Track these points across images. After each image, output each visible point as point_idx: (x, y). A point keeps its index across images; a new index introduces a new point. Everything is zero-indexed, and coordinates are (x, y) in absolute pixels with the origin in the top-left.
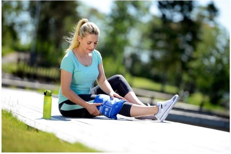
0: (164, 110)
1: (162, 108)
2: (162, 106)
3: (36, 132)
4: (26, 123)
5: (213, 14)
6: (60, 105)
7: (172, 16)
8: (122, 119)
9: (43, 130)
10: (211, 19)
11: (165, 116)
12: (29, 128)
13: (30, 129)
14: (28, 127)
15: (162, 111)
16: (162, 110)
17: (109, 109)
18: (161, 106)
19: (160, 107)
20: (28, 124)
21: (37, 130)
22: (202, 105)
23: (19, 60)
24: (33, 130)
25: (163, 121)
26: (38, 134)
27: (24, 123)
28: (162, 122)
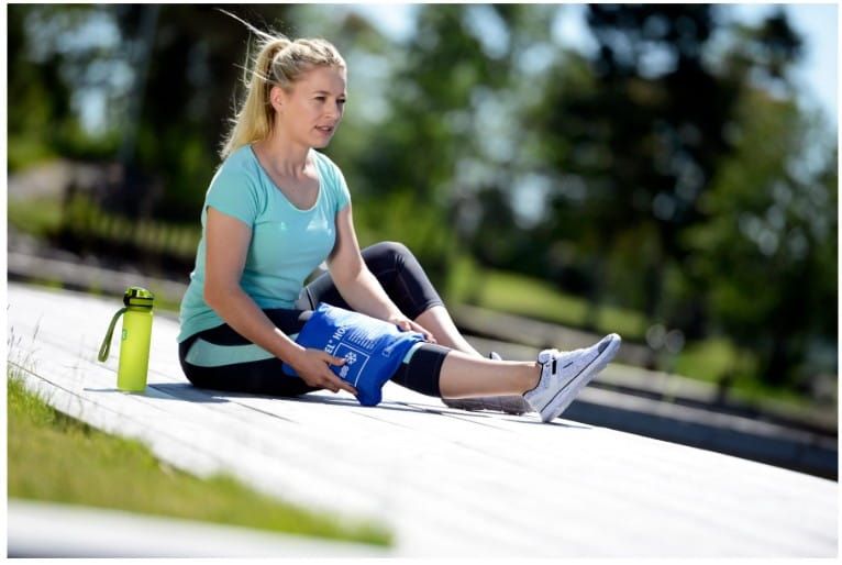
0: (559, 381)
1: (554, 372)
2: (555, 363)
3: (80, 435)
4: (51, 403)
5: (782, 52)
6: (185, 347)
7: (637, 55)
8: (402, 406)
9: (109, 430)
10: (776, 72)
11: (561, 404)
12: (61, 419)
13: (63, 422)
14: (59, 415)
15: (554, 382)
16: (554, 378)
17: (360, 359)
18: (551, 367)
19: (548, 369)
20: (58, 408)
21: (87, 429)
22: (725, 382)
23: (71, 190)
24: (71, 429)
25: (553, 421)
26: (88, 442)
27: (45, 402)
28: (547, 422)
